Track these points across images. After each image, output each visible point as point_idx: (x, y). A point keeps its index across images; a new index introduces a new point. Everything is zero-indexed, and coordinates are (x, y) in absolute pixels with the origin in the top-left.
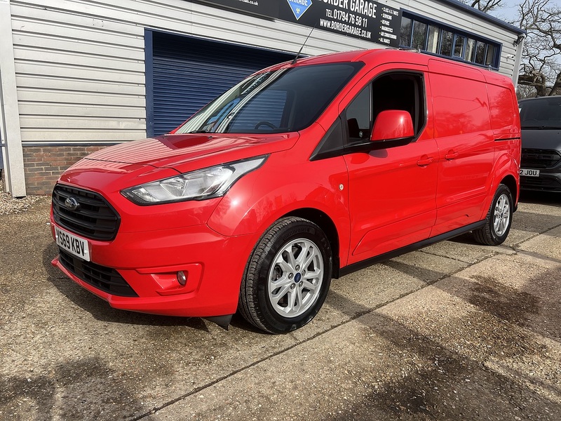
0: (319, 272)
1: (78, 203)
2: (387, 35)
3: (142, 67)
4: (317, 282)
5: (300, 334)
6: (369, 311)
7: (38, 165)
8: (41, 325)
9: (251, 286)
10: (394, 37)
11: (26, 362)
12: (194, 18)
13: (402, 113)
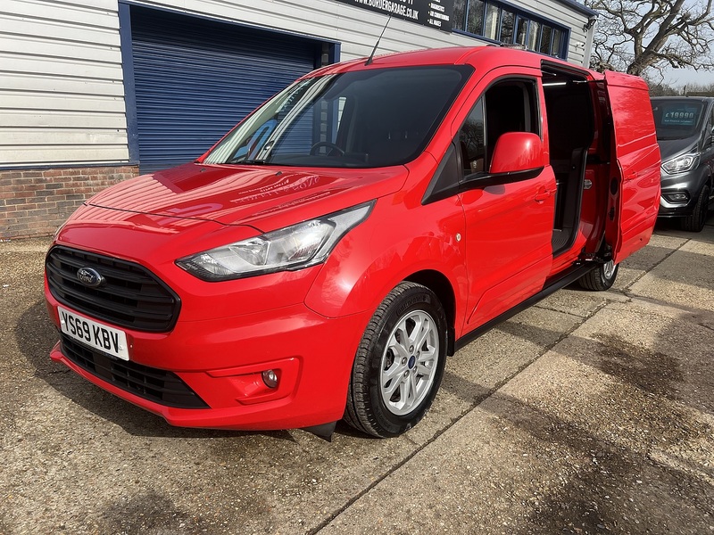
0: (434, 351)
1: (101, 275)
2: (438, 15)
3: (117, 56)
4: (431, 364)
8: (53, 450)
9: (361, 381)
10: (446, 18)
11: (48, 514)
13: (527, 137)
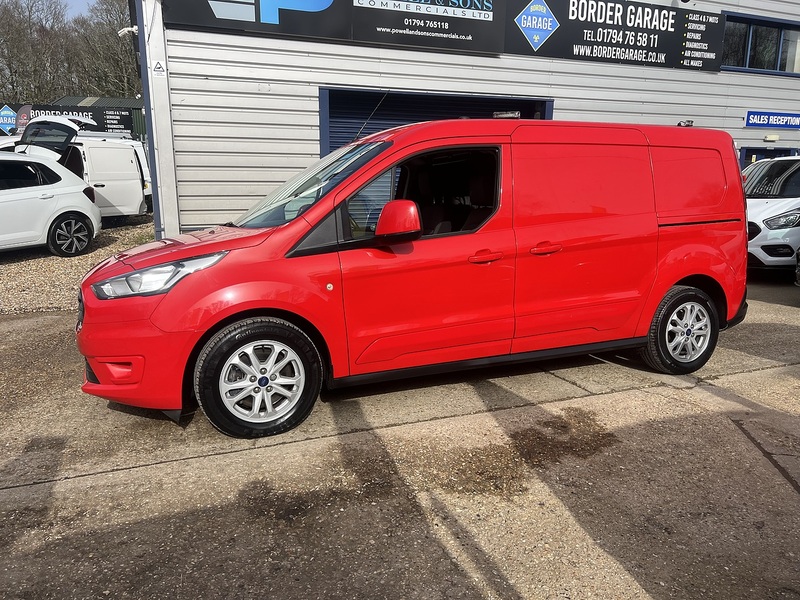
0: (299, 379)
2: (697, 54)
3: (315, 134)
6: (370, 429)
10: (712, 56)
12: (383, 67)
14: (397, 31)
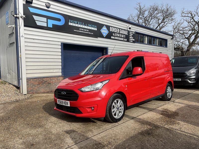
0: (123, 107)
1: (66, 93)
2: (132, 39)
3: (60, 54)
4: (122, 110)
5: (120, 122)
6: (135, 118)
7: (30, 84)
8: (55, 124)
9: (108, 110)
10: (134, 40)
11: (57, 131)
12: (75, 39)
13: (139, 68)
14: (78, 31)
